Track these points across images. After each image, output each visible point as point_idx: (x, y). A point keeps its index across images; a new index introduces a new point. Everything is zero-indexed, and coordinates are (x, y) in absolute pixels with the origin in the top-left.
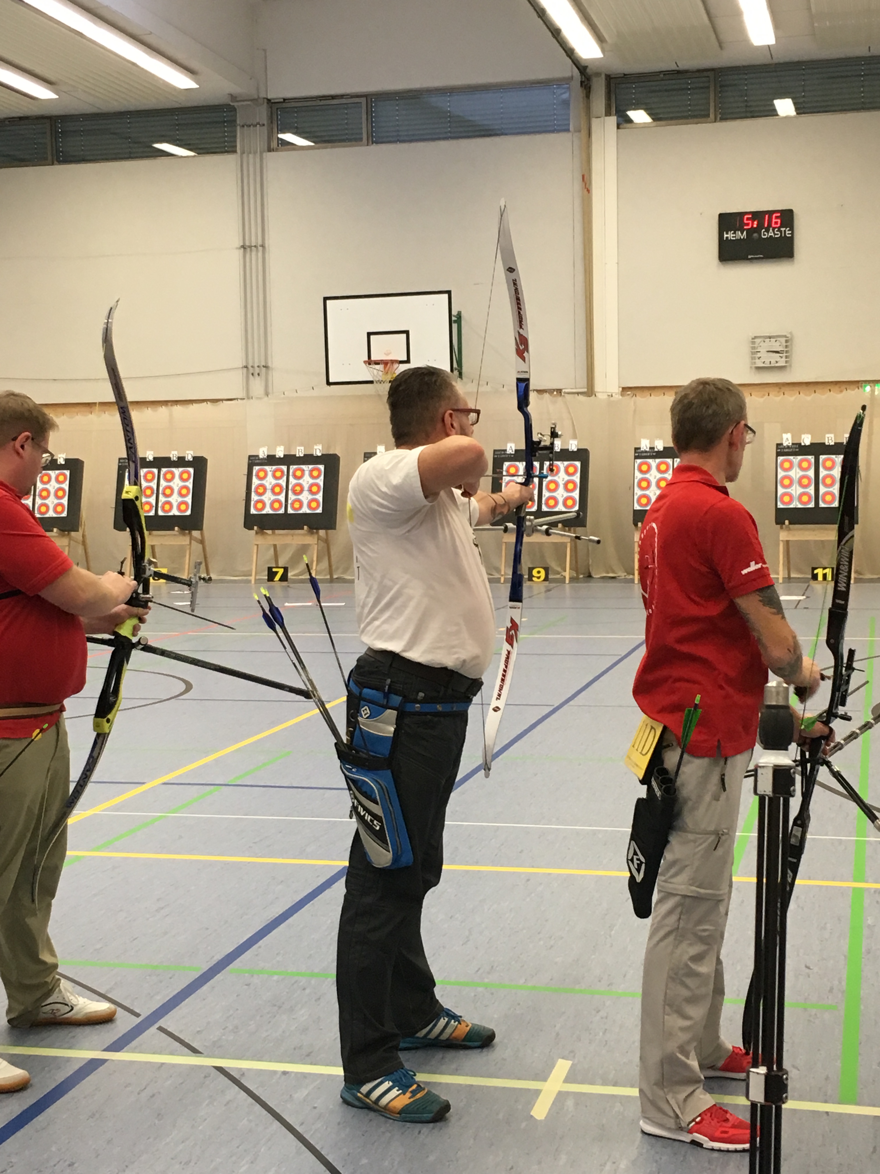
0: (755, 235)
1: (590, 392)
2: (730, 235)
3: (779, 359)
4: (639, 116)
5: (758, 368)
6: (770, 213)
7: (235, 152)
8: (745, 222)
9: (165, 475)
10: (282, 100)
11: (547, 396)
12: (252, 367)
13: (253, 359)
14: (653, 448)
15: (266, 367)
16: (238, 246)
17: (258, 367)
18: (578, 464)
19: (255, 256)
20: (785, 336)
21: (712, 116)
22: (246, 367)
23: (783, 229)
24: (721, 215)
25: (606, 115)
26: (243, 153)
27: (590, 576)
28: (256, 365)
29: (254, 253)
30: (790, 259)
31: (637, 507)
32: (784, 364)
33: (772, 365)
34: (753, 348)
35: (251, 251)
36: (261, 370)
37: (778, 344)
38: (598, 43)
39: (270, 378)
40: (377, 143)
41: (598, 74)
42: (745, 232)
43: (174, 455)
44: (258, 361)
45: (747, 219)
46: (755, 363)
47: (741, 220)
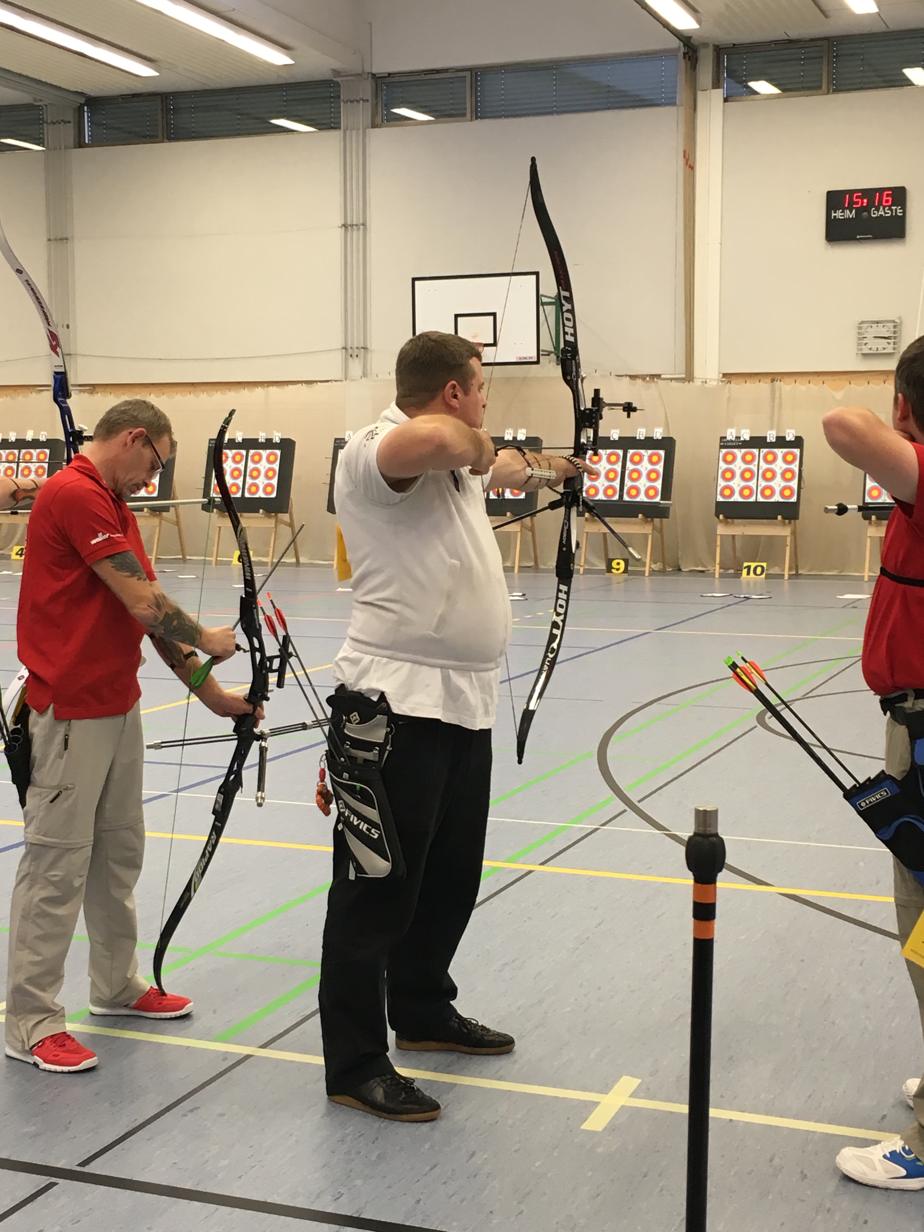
0: (865, 214)
1: (689, 377)
2: (838, 214)
3: (886, 346)
5: (865, 355)
6: (881, 190)
7: (339, 128)
8: (855, 200)
9: (253, 456)
10: (387, 75)
11: (639, 381)
12: (351, 348)
13: (353, 341)
14: (739, 438)
15: (365, 348)
16: (340, 225)
17: (357, 348)
18: (662, 453)
19: (356, 235)
20: (894, 322)
21: (824, 86)
22: (345, 348)
23: (894, 208)
24: (829, 193)
25: (713, 88)
26: (346, 129)
27: (680, 570)
28: (355, 346)
29: (355, 233)
30: (903, 239)
31: (720, 499)
32: (892, 351)
33: (879, 352)
34: (859, 333)
35: (352, 229)
36: (359, 352)
37: (886, 329)
38: (691, 14)
39: (368, 359)
40: (481, 118)
41: (705, 45)
42: (854, 211)
43: (262, 437)
44: (357, 342)
45: (857, 197)
46: (861, 349)
47: (851, 198)
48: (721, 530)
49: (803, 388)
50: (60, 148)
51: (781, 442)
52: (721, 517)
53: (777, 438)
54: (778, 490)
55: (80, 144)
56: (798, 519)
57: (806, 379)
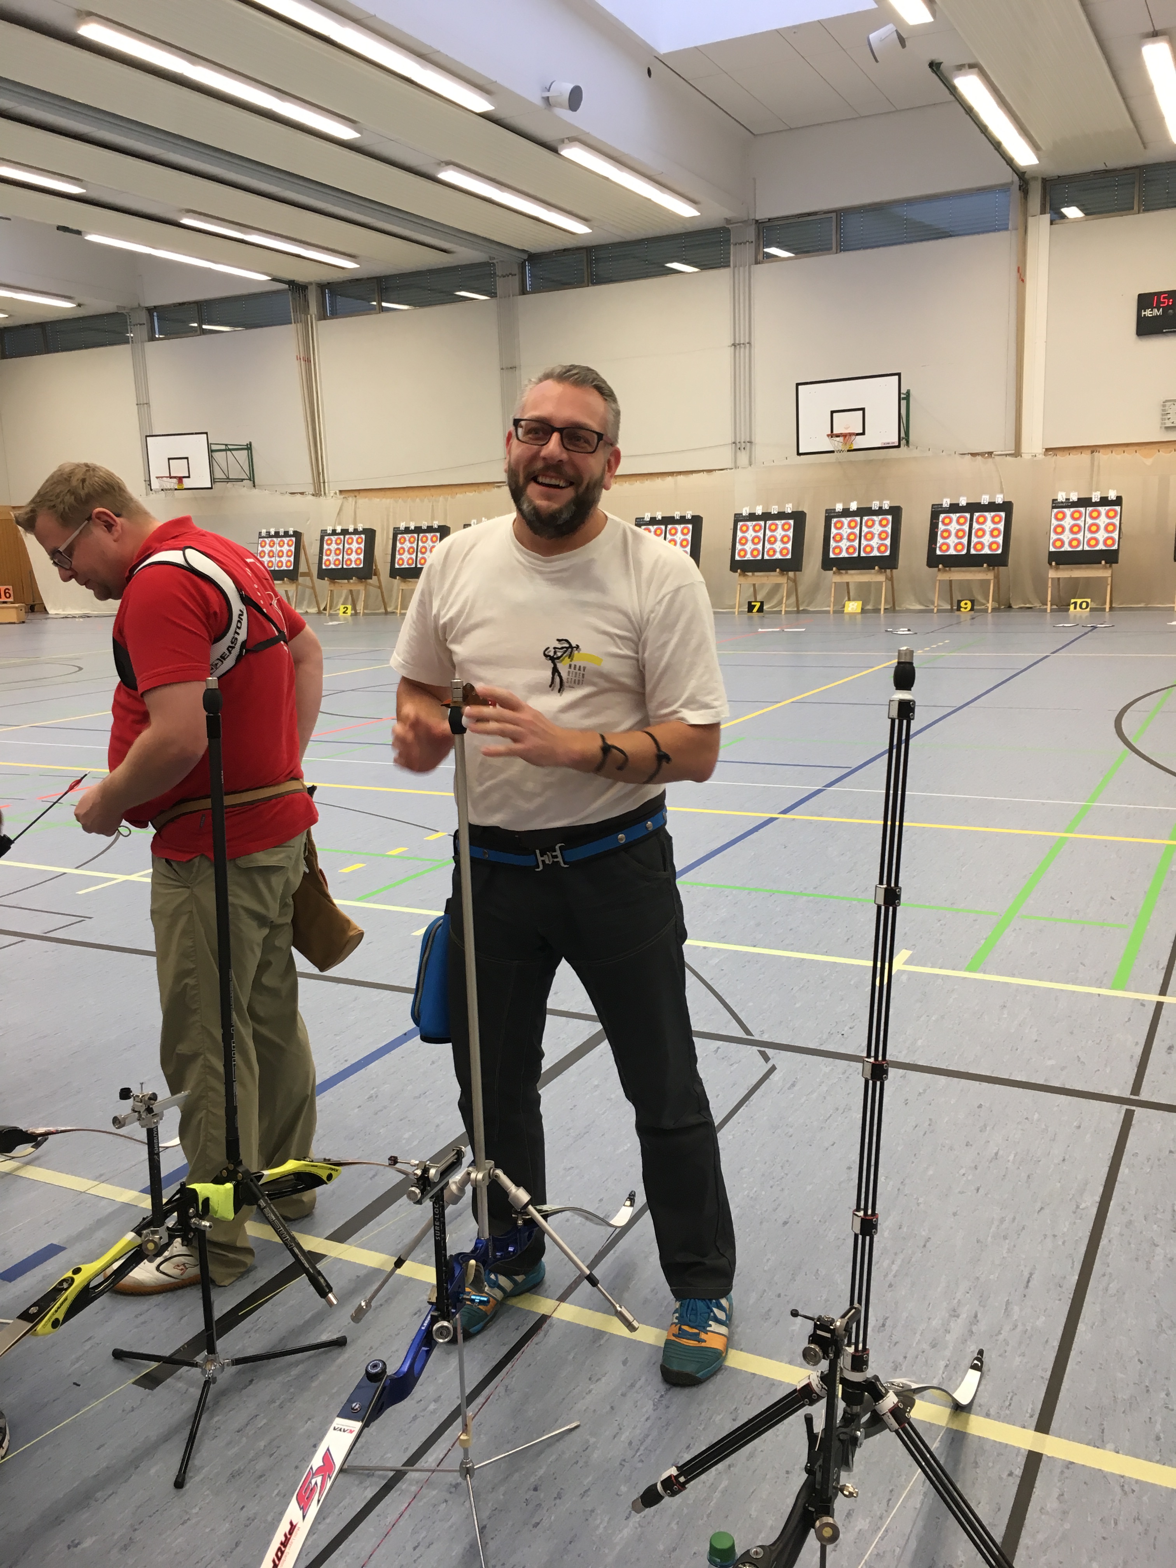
0: (1170, 311)
1: (1017, 453)
2: (1148, 313)
4: (1072, 212)
5: (1167, 428)
7: (729, 266)
8: (1162, 300)
9: (670, 530)
10: (767, 220)
11: (979, 458)
12: (739, 442)
13: (740, 437)
14: (1069, 499)
15: (750, 442)
16: (730, 344)
17: (744, 442)
18: (1003, 514)
19: (743, 352)
21: (1136, 208)
22: (734, 443)
24: (1140, 295)
25: (1041, 214)
26: (735, 267)
27: (1010, 607)
28: (742, 441)
29: (742, 350)
31: (1052, 549)
34: (1163, 410)
35: (740, 347)
36: (746, 445)
38: (1034, 152)
39: (753, 450)
40: (844, 250)
41: (1035, 178)
42: (1161, 310)
43: (677, 515)
44: (744, 437)
45: (1164, 298)
46: (1165, 423)
47: (1159, 299)
48: (1052, 574)
49: (1119, 457)
50: (509, 296)
51: (1105, 501)
52: (1054, 563)
53: (1101, 498)
54: (1101, 540)
55: (523, 292)
56: (1117, 562)
57: (1121, 449)
